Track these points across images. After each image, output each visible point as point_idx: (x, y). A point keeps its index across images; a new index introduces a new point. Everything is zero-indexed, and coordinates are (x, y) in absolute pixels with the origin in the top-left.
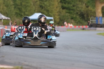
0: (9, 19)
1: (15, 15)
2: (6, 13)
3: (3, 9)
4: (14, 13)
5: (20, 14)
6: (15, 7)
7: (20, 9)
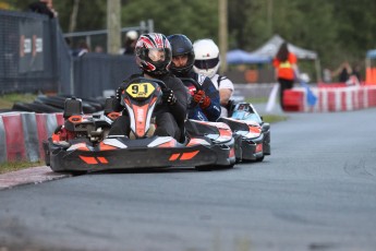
0: (313, 55)
1: (337, 40)
2: (303, 35)
3: (289, 18)
4: (333, 34)
5: (355, 37)
6: (337, 11)
7: (356, 18)
